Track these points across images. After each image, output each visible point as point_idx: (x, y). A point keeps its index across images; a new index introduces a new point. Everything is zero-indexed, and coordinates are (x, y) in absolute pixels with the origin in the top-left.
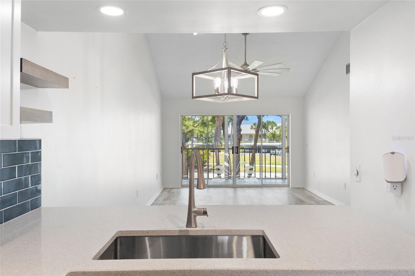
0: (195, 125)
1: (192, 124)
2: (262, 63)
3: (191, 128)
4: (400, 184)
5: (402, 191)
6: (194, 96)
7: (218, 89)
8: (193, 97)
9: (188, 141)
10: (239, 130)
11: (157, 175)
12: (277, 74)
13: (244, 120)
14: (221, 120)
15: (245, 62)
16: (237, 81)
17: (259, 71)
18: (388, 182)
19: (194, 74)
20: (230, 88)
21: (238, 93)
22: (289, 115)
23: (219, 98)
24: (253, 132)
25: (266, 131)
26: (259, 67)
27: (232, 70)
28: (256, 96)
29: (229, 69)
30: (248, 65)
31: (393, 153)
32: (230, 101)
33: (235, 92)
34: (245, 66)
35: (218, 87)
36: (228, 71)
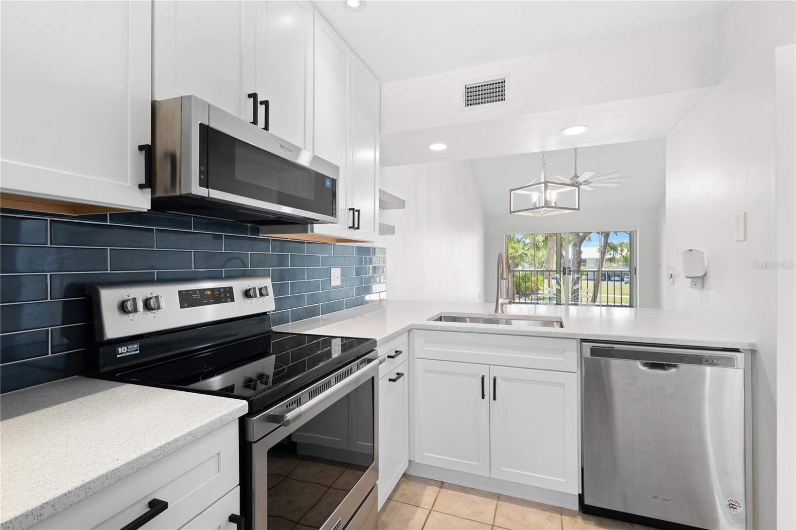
0: (526, 248)
1: (521, 246)
2: (594, 173)
3: (520, 251)
4: (701, 279)
5: (703, 287)
6: (512, 210)
7: (535, 203)
8: (511, 212)
9: (518, 265)
10: (580, 253)
11: (480, 295)
12: (617, 184)
13: (585, 241)
14: (554, 240)
15: (576, 174)
16: (556, 194)
17: (591, 183)
18: (687, 277)
19: (511, 191)
20: (546, 202)
21: (557, 206)
22: (636, 231)
23: (539, 212)
24: (598, 256)
25: (615, 254)
26: (589, 178)
27: (548, 184)
28: (577, 207)
29: (546, 183)
30: (579, 177)
31: (690, 250)
32: (549, 214)
33: (553, 205)
34: (575, 179)
35: (535, 201)
36: (545, 185)
